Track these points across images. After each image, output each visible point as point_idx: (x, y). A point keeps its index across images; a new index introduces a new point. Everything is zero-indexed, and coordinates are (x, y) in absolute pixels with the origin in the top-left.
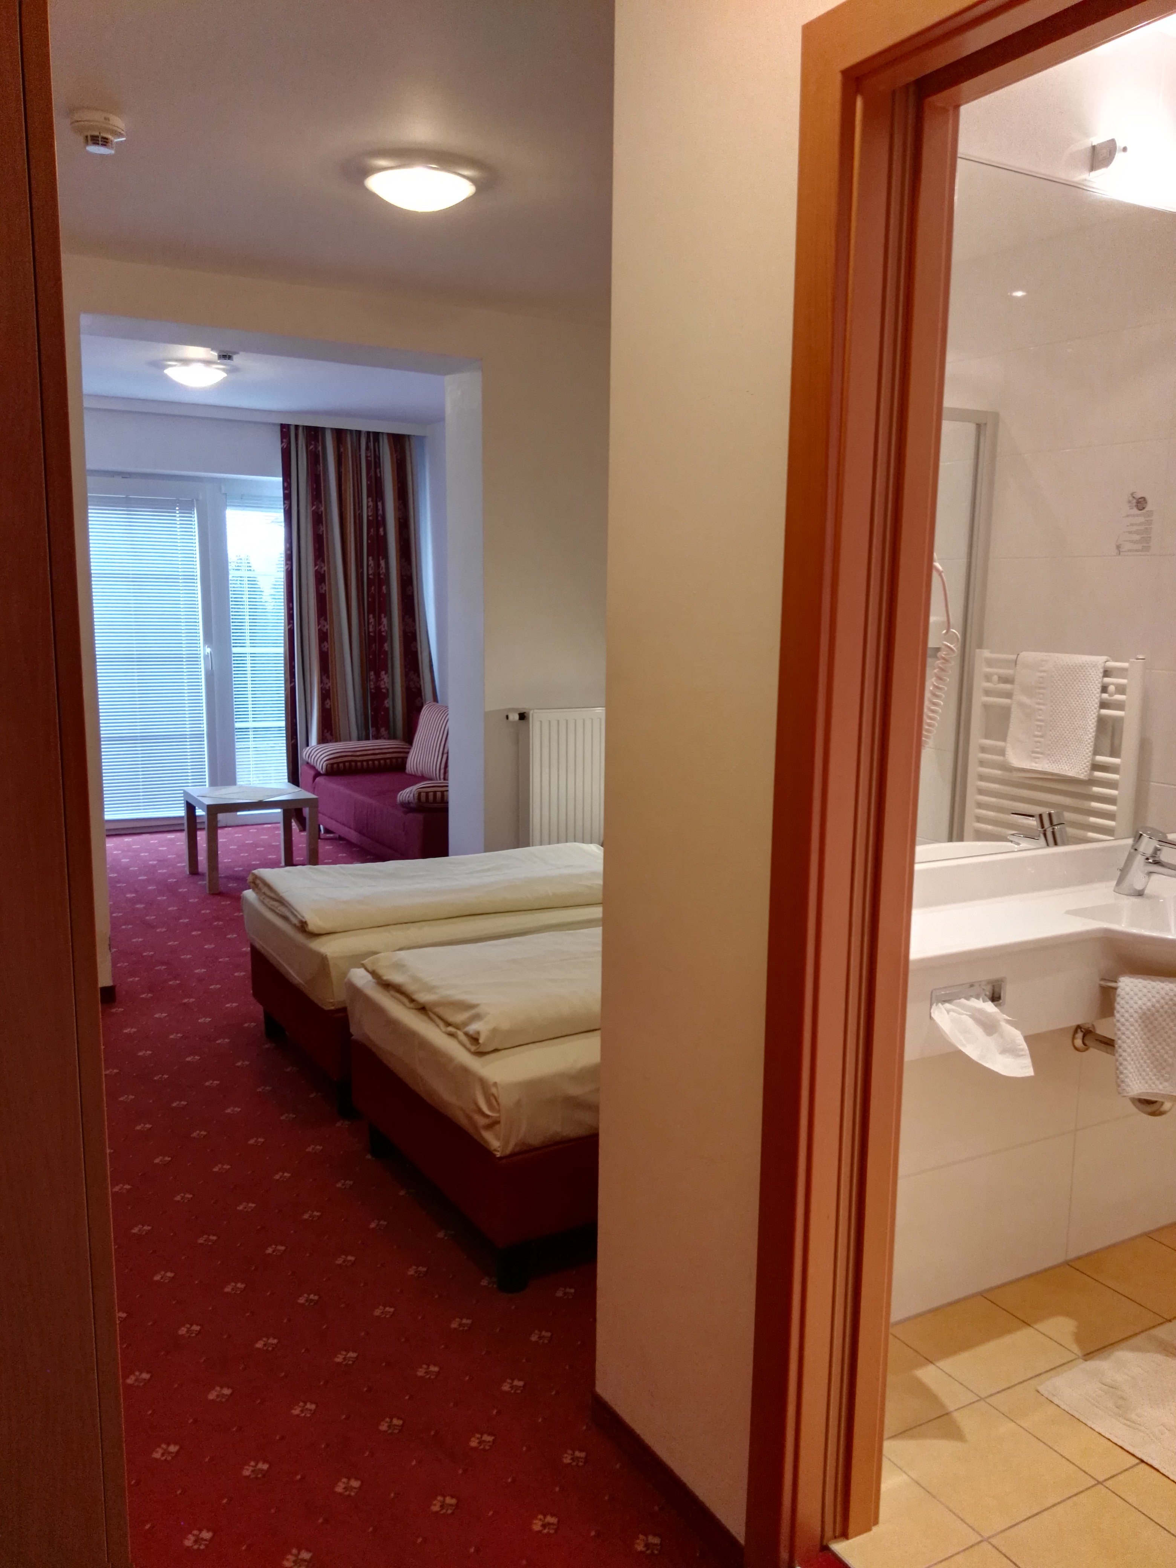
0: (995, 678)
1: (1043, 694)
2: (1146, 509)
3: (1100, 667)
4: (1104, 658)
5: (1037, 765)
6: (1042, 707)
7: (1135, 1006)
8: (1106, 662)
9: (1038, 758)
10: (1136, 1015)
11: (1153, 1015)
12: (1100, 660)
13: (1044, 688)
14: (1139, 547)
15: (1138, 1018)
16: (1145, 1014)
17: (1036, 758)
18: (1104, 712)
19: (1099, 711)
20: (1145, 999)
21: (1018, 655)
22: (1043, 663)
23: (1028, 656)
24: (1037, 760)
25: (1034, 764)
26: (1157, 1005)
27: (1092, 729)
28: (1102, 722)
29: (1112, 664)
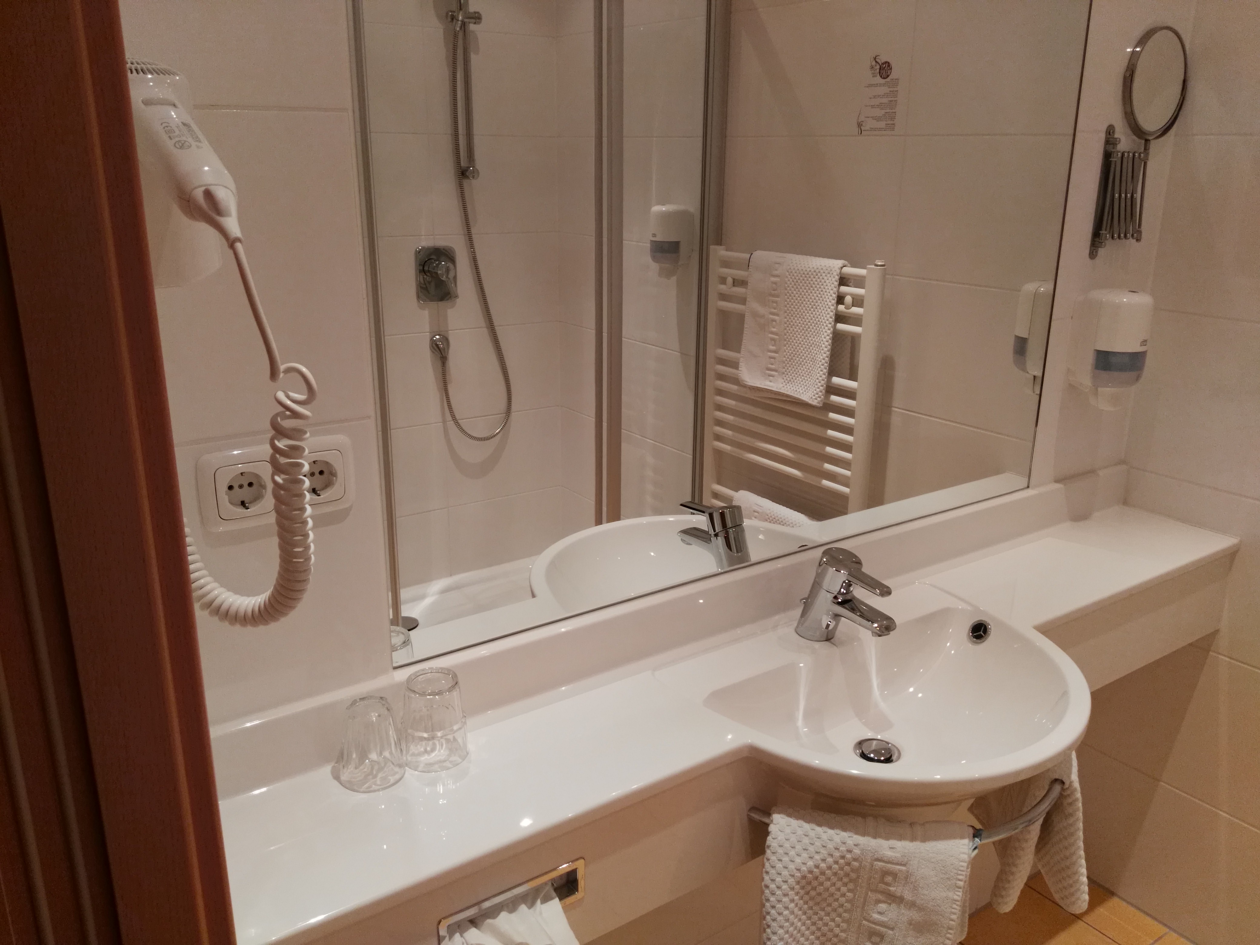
0: (730, 280)
1: (776, 302)
2: (890, 77)
3: (835, 274)
4: (840, 263)
5: (771, 384)
6: (776, 318)
7: (792, 866)
8: (842, 268)
9: (773, 376)
10: (791, 881)
11: (816, 878)
12: (836, 264)
13: (778, 296)
14: (882, 124)
15: (794, 884)
16: (804, 877)
17: (770, 376)
18: (840, 326)
19: (835, 325)
20: (805, 855)
21: (752, 254)
22: (777, 266)
23: (761, 256)
24: (771, 378)
25: (768, 383)
26: (823, 865)
27: (826, 347)
28: (838, 338)
29: (849, 270)
